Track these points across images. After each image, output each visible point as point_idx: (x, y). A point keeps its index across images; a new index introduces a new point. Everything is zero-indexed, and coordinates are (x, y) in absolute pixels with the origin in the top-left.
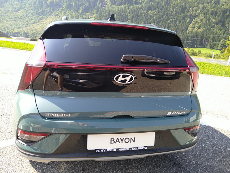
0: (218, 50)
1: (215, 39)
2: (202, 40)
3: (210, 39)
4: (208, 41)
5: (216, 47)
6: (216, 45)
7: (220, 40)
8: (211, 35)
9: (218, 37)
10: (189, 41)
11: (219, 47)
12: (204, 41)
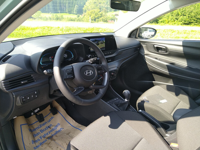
0: (74, 14)
1: (71, 5)
2: (61, 6)
3: (67, 5)
4: (66, 7)
5: (73, 11)
6: (72, 10)
7: (74, 6)
8: (67, 1)
9: (72, 3)
10: (50, 7)
11: (75, 12)
12: (62, 6)
